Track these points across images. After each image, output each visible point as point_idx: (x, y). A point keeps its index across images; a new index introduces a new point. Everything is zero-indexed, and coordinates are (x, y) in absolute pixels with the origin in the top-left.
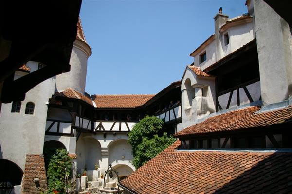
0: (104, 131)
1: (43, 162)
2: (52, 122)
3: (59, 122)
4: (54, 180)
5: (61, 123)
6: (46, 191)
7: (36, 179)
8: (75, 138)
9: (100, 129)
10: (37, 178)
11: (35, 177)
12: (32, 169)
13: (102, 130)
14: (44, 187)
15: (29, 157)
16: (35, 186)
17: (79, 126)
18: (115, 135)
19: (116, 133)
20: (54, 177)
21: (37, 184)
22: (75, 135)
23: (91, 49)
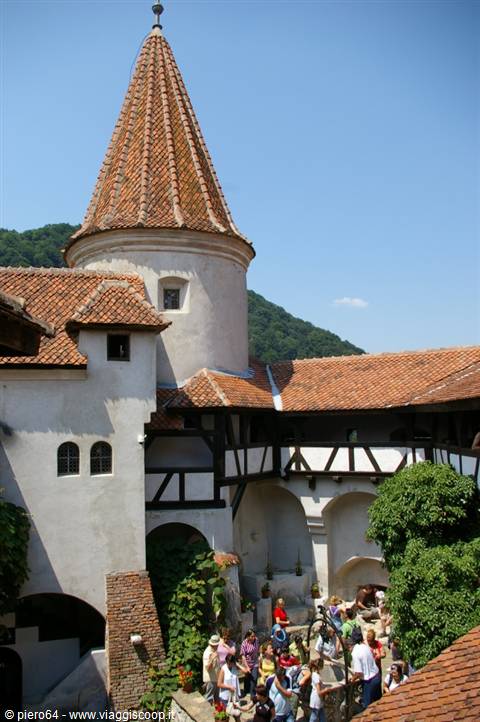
0: (309, 472)
1: (148, 592)
2: (164, 476)
3: (182, 473)
4: (181, 633)
5: (186, 475)
6: (163, 664)
7: (135, 638)
8: (228, 511)
9: (298, 467)
10: (138, 633)
11: (134, 633)
12: (124, 612)
13: (303, 469)
14: (157, 655)
15: (113, 581)
16: (135, 655)
17: (235, 474)
18: (339, 481)
19: (342, 477)
20: (180, 623)
21: (140, 648)
22: (228, 503)
23: (250, 246)
